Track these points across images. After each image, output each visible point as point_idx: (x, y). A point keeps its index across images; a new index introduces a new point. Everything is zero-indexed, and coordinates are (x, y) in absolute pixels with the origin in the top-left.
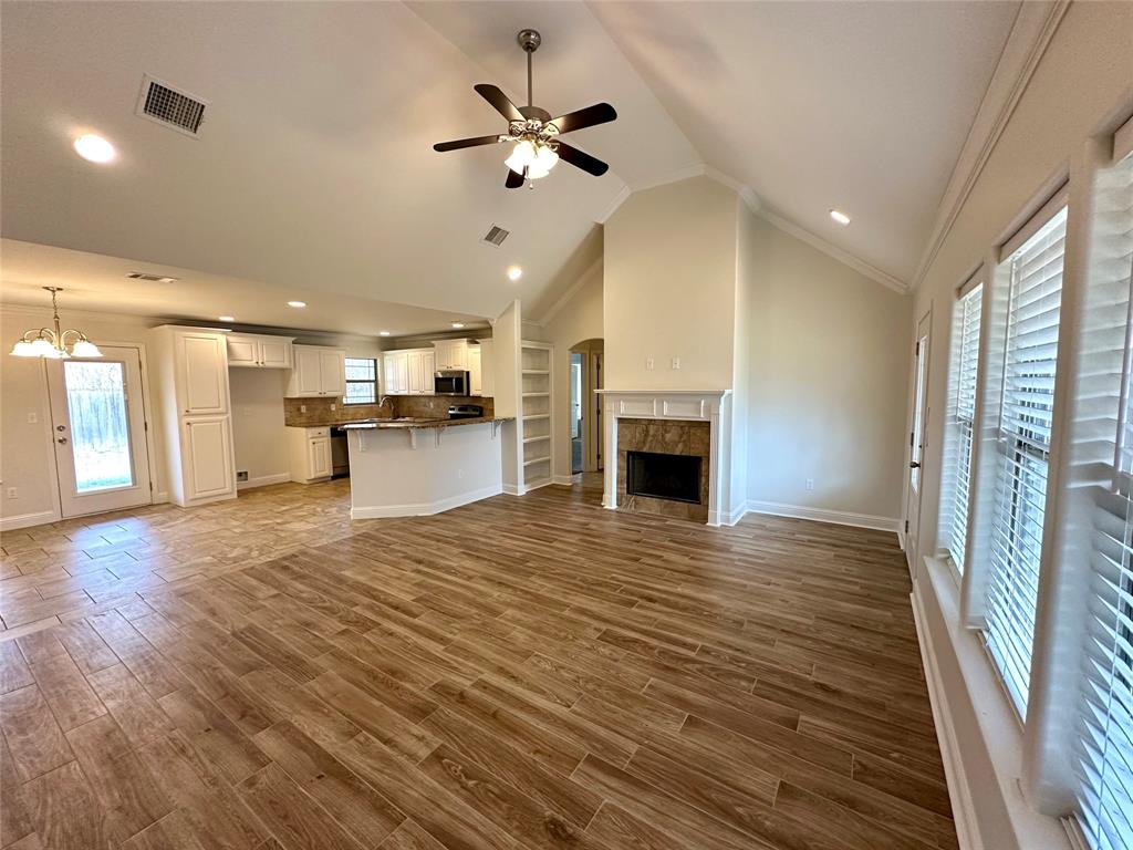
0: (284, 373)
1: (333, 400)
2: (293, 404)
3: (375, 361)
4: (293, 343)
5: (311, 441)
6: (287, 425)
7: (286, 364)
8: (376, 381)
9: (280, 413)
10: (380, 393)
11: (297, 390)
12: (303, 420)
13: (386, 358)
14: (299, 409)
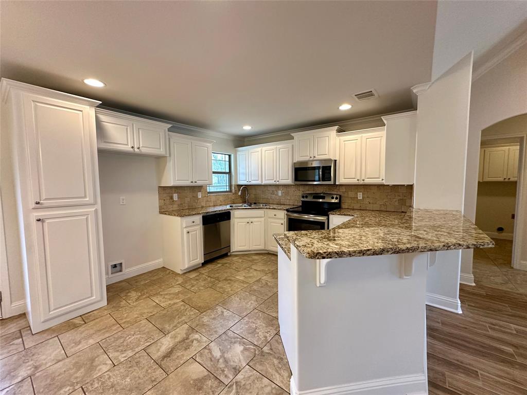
0: (159, 161)
1: (200, 188)
2: (166, 191)
3: (230, 156)
4: (169, 130)
5: (185, 231)
6: (161, 213)
7: (161, 151)
8: (230, 173)
9: (154, 200)
10: (233, 183)
11: (171, 179)
12: (175, 207)
13: (238, 153)
14: (172, 198)
